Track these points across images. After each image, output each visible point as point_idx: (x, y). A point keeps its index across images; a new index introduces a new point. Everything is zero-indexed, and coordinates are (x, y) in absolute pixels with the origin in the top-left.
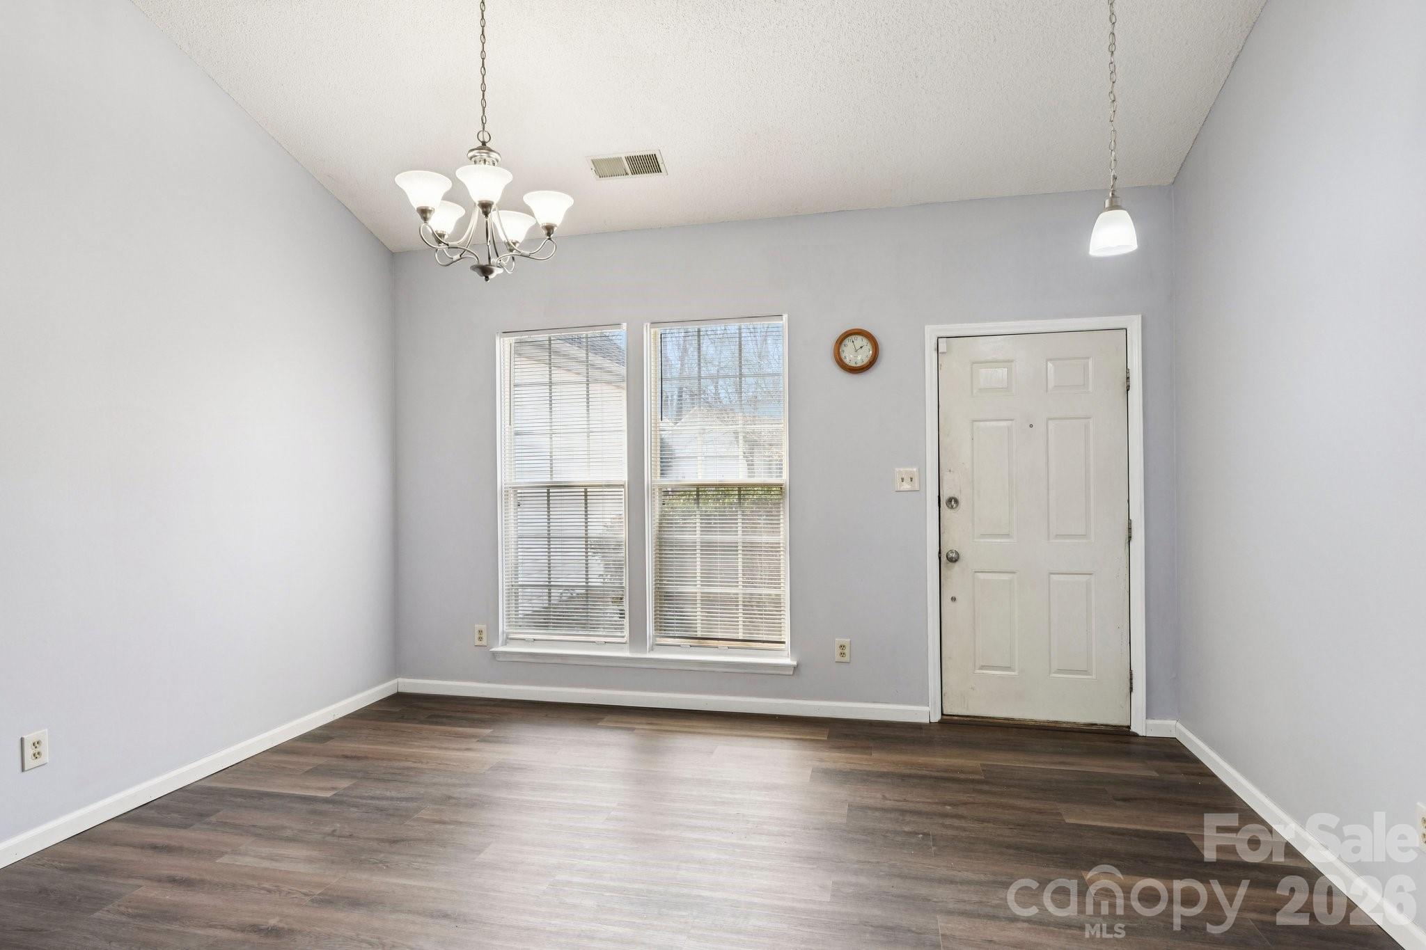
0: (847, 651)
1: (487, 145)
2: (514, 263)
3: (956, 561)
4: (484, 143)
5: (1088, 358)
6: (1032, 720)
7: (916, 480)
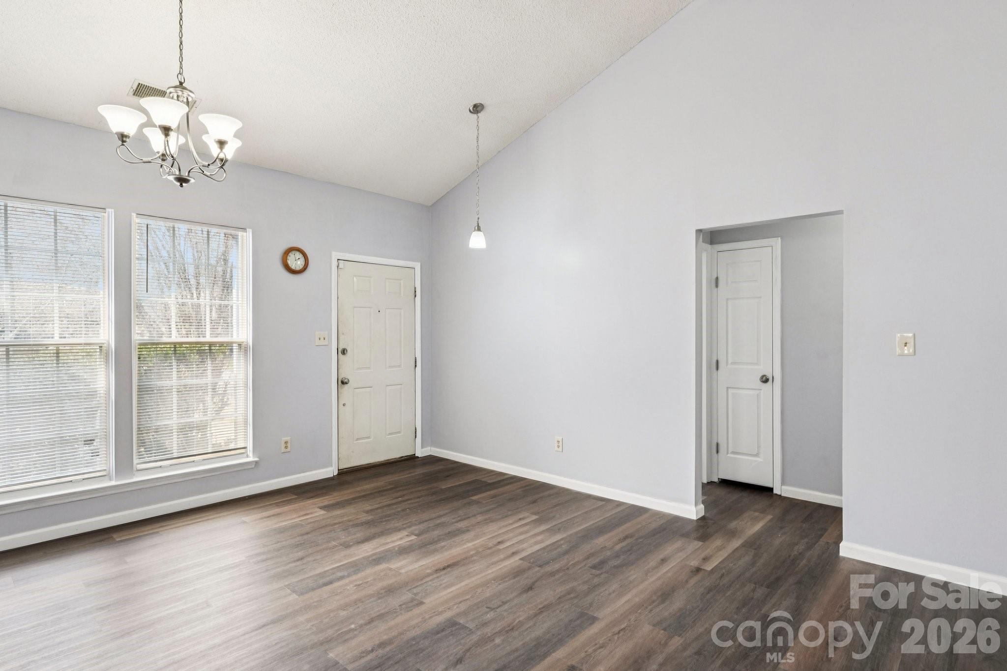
0: (289, 445)
1: (184, 85)
2: (161, 169)
3: (346, 383)
4: (181, 83)
5: (401, 280)
6: (379, 462)
7: (326, 339)
